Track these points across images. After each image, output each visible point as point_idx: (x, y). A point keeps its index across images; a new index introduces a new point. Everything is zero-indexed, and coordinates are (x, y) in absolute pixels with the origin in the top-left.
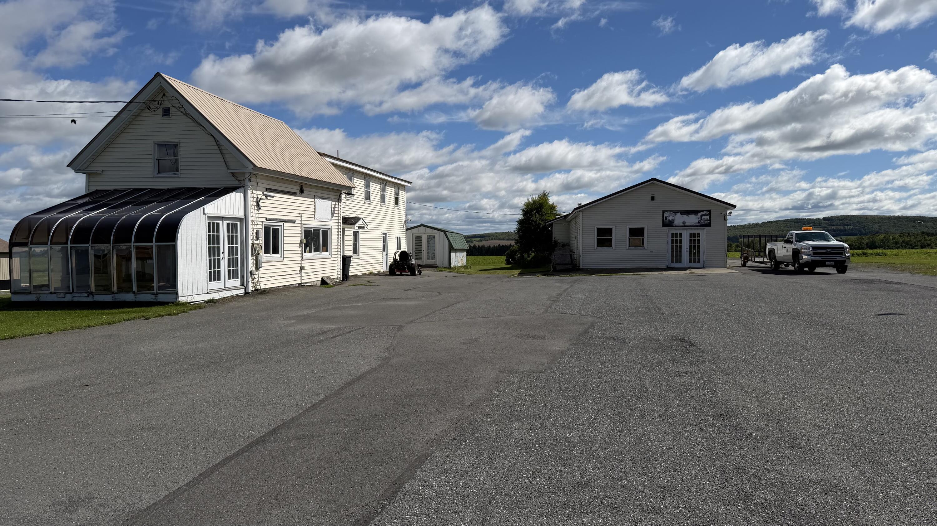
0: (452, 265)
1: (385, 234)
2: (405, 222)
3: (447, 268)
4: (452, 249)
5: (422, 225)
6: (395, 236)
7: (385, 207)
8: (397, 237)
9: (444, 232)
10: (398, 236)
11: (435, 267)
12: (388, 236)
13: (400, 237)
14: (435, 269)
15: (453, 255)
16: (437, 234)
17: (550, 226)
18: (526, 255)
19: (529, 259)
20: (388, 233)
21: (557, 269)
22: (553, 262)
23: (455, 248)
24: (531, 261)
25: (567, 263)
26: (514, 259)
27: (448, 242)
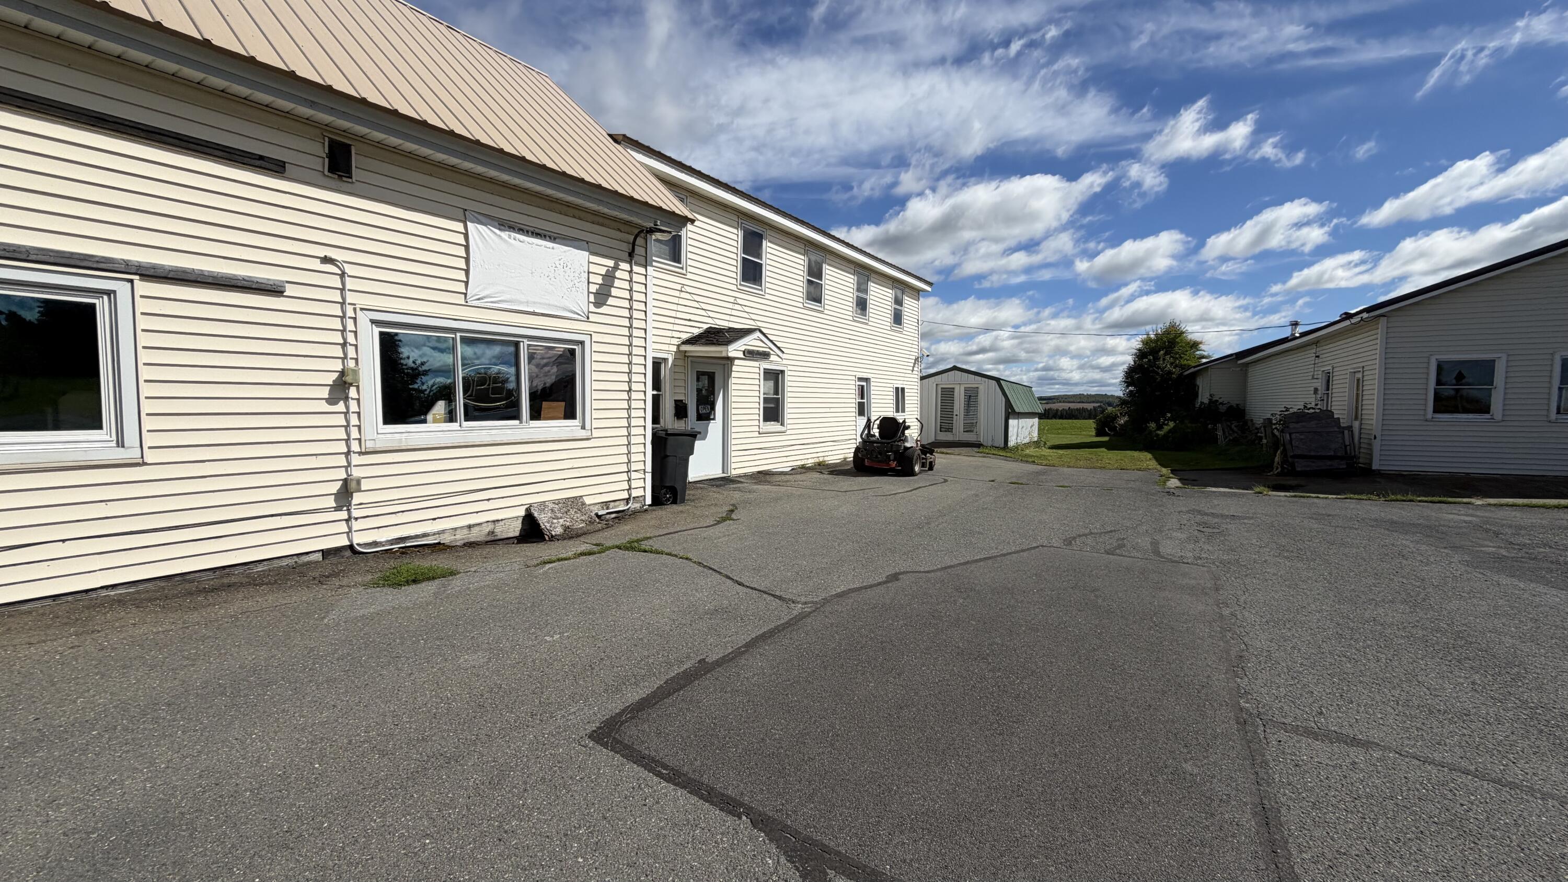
0: (1011, 443)
1: (867, 380)
2: (916, 360)
3: (1001, 448)
4: (1011, 412)
5: (955, 368)
6: (892, 386)
7: (867, 324)
8: (897, 389)
9: (998, 380)
10: (900, 386)
11: (978, 445)
12: (872, 384)
13: (903, 389)
14: (976, 449)
15: (1012, 422)
16: (982, 385)
17: (1194, 376)
18: (1153, 425)
19: (1160, 433)
20: (872, 380)
21: (1299, 469)
22: (1285, 451)
23: (1017, 410)
24: (1166, 436)
25: (1332, 453)
26: (1113, 429)
27: (1004, 399)
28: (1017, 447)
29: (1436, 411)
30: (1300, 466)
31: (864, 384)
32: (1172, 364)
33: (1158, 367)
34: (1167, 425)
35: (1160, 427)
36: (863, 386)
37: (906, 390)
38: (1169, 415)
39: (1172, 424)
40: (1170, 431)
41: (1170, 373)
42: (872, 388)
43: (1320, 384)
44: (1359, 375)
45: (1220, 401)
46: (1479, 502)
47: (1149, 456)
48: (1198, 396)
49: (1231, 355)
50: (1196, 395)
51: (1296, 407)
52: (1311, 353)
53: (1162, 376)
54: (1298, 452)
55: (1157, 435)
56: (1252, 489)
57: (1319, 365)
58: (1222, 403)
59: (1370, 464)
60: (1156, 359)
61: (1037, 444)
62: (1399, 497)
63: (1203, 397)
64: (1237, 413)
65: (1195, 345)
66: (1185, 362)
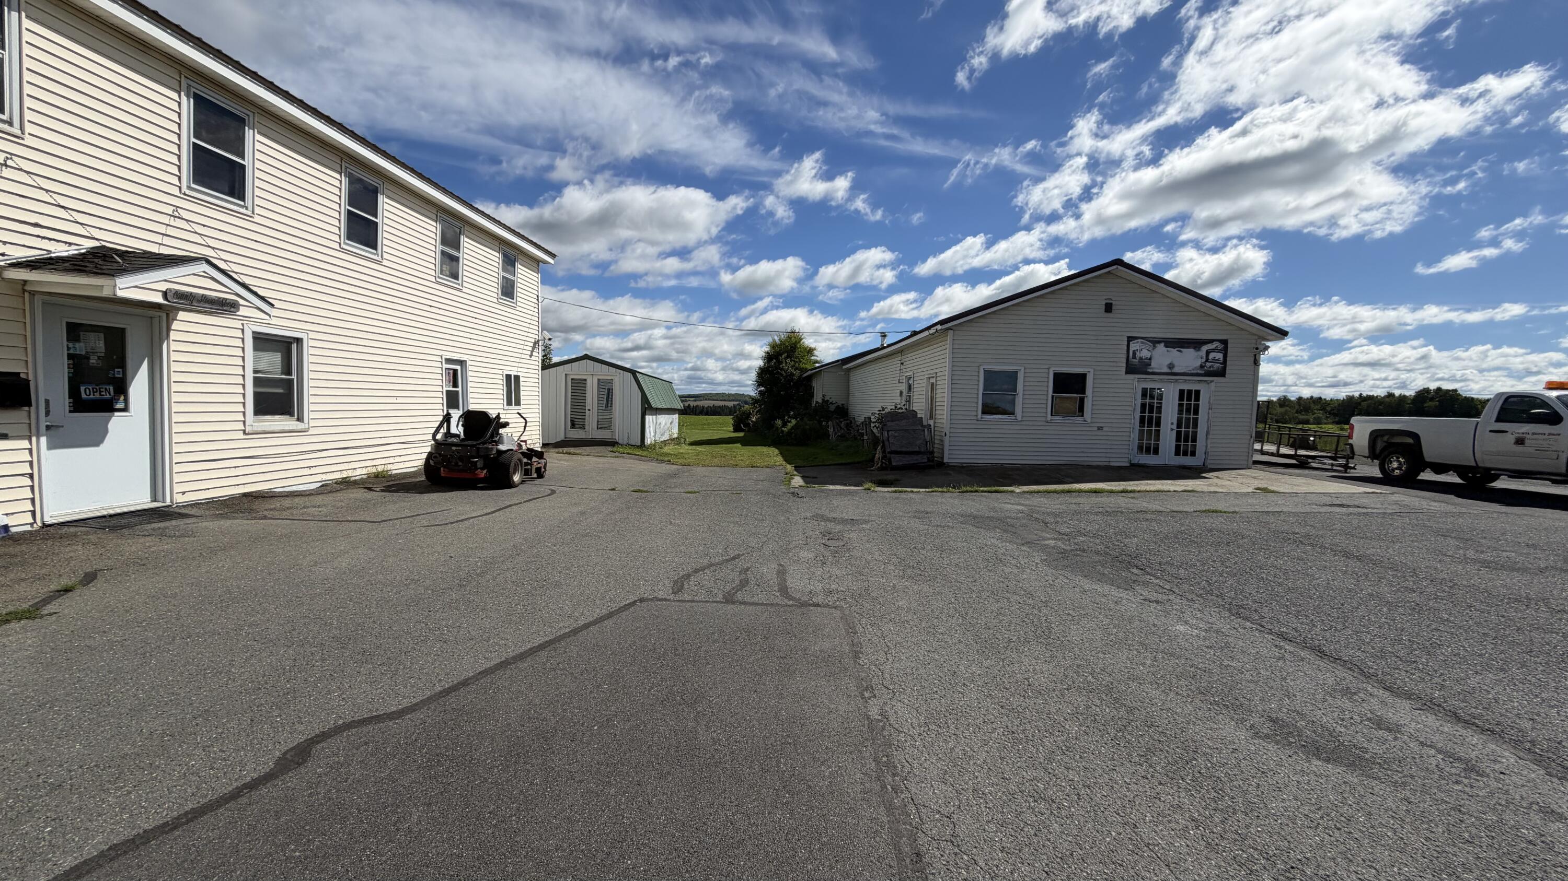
0: (649, 440)
2: (536, 344)
3: (638, 447)
4: (647, 408)
5: (586, 357)
6: (500, 372)
7: (460, 290)
8: (508, 377)
9: (633, 373)
10: (513, 374)
12: (469, 368)
14: (610, 448)
15: (649, 418)
16: (616, 377)
17: (810, 378)
18: (779, 422)
19: (785, 429)
20: (469, 363)
21: (894, 464)
22: (883, 447)
23: (654, 406)
24: (789, 433)
25: (917, 449)
26: (747, 425)
27: (640, 394)
28: (653, 446)
29: (983, 413)
30: (896, 461)
31: (458, 367)
32: (792, 367)
33: (782, 369)
34: (790, 422)
35: (785, 425)
36: (455, 371)
37: (521, 379)
38: (792, 413)
39: (794, 422)
40: (793, 428)
41: (792, 374)
42: (469, 373)
43: (903, 387)
44: (933, 381)
45: (831, 401)
46: (1017, 490)
47: (776, 451)
48: (813, 396)
49: (838, 361)
50: (812, 395)
51: (890, 407)
52: (897, 360)
53: (785, 377)
54: (894, 448)
55: (783, 431)
56: (862, 486)
57: (904, 370)
58: (831, 403)
59: (942, 458)
60: (780, 362)
61: (677, 441)
62: (969, 489)
63: (818, 398)
64: (843, 412)
65: (810, 351)
66: (804, 366)
